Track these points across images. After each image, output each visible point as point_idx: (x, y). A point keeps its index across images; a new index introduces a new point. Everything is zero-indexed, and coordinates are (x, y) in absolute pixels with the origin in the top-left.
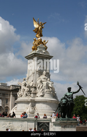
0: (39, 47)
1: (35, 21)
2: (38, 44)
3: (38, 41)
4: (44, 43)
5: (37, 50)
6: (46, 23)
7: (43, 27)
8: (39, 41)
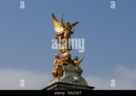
0: (66, 70)
1: (57, 21)
2: (64, 64)
3: (64, 59)
4: (75, 62)
5: (62, 76)
6: (78, 23)
7: (72, 31)
8: (66, 58)
